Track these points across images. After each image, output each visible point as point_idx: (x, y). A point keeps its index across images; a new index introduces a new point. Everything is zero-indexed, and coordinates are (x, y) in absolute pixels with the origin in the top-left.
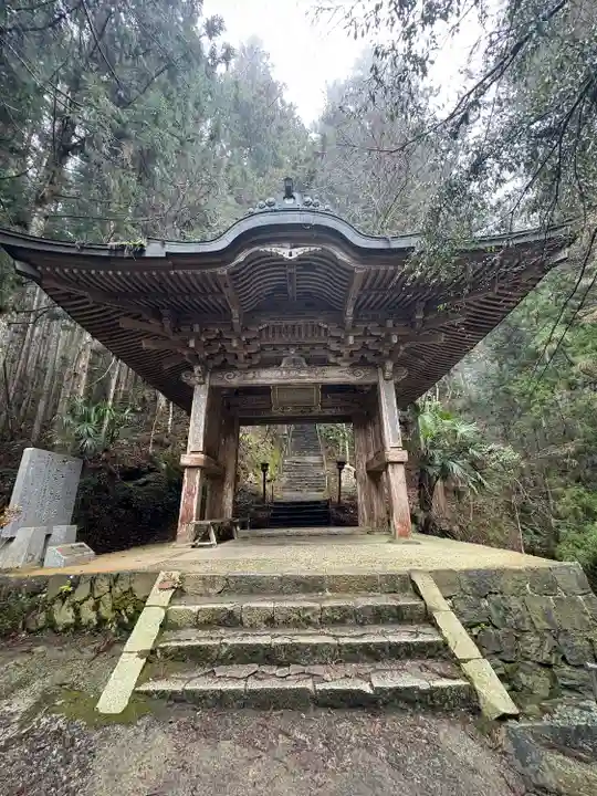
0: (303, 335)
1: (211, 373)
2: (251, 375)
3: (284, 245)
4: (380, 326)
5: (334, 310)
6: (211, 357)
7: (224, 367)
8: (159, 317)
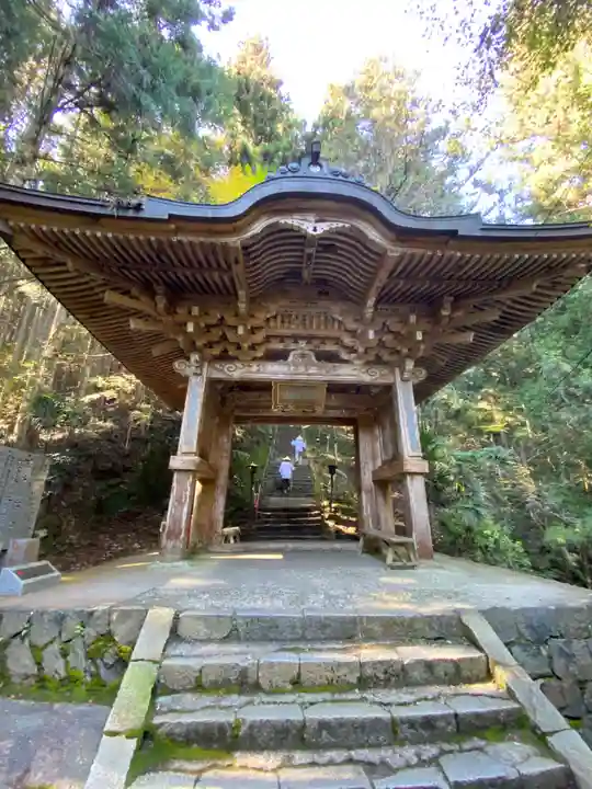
0: (315, 327)
1: (209, 362)
2: (255, 368)
3: (308, 218)
4: (401, 321)
6: (209, 345)
7: (224, 357)
8: (152, 295)
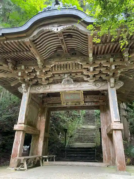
0: (71, 68)
2: (48, 87)
4: (107, 61)
5: (84, 56)
6: (31, 80)
7: (37, 84)
8: (7, 63)
